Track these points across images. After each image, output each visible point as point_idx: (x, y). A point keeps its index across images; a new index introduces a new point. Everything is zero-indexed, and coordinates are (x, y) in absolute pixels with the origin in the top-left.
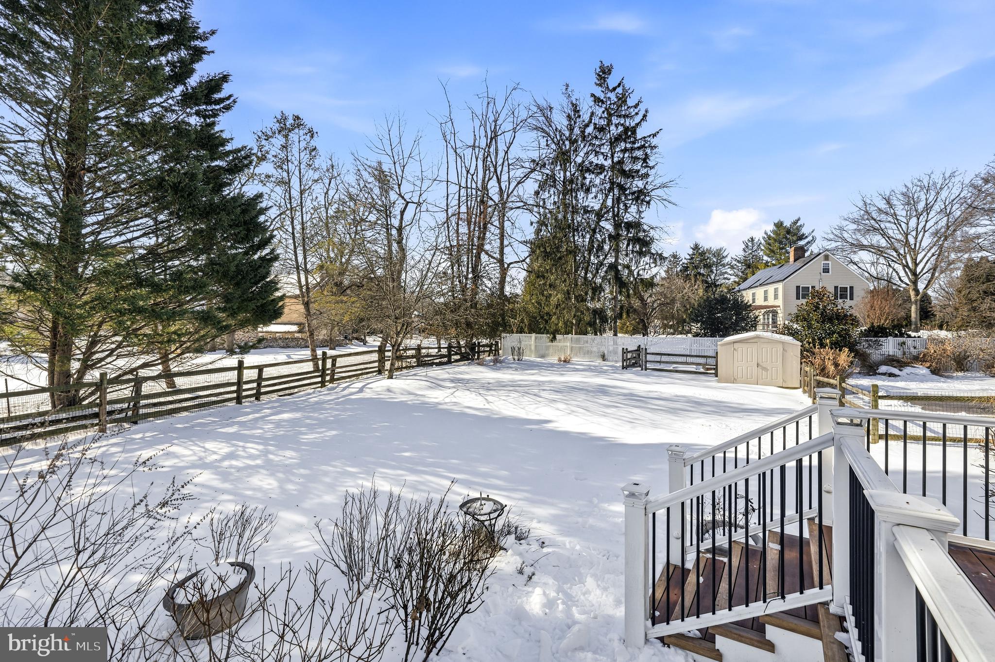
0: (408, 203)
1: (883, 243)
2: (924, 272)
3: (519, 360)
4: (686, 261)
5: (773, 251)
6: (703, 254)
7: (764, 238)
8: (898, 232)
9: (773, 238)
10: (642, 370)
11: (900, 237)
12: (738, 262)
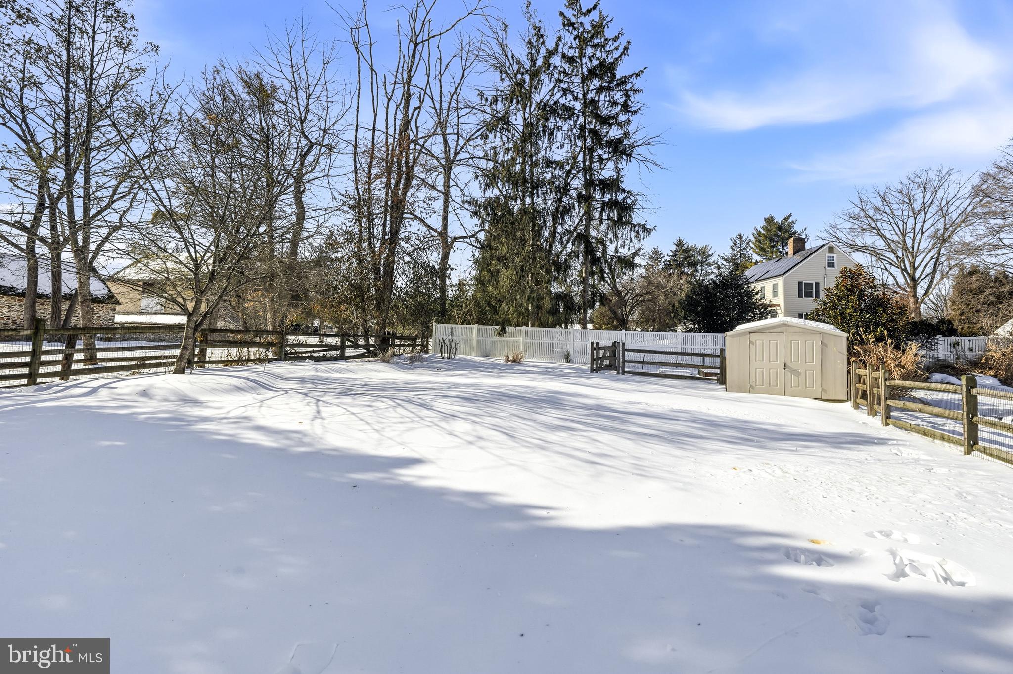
0: (312, 145)
1: (880, 243)
2: (922, 277)
3: (449, 358)
4: (668, 259)
5: (763, 249)
6: (686, 251)
7: (754, 235)
8: (893, 233)
9: (764, 234)
10: (618, 373)
11: (896, 238)
12: (726, 260)
